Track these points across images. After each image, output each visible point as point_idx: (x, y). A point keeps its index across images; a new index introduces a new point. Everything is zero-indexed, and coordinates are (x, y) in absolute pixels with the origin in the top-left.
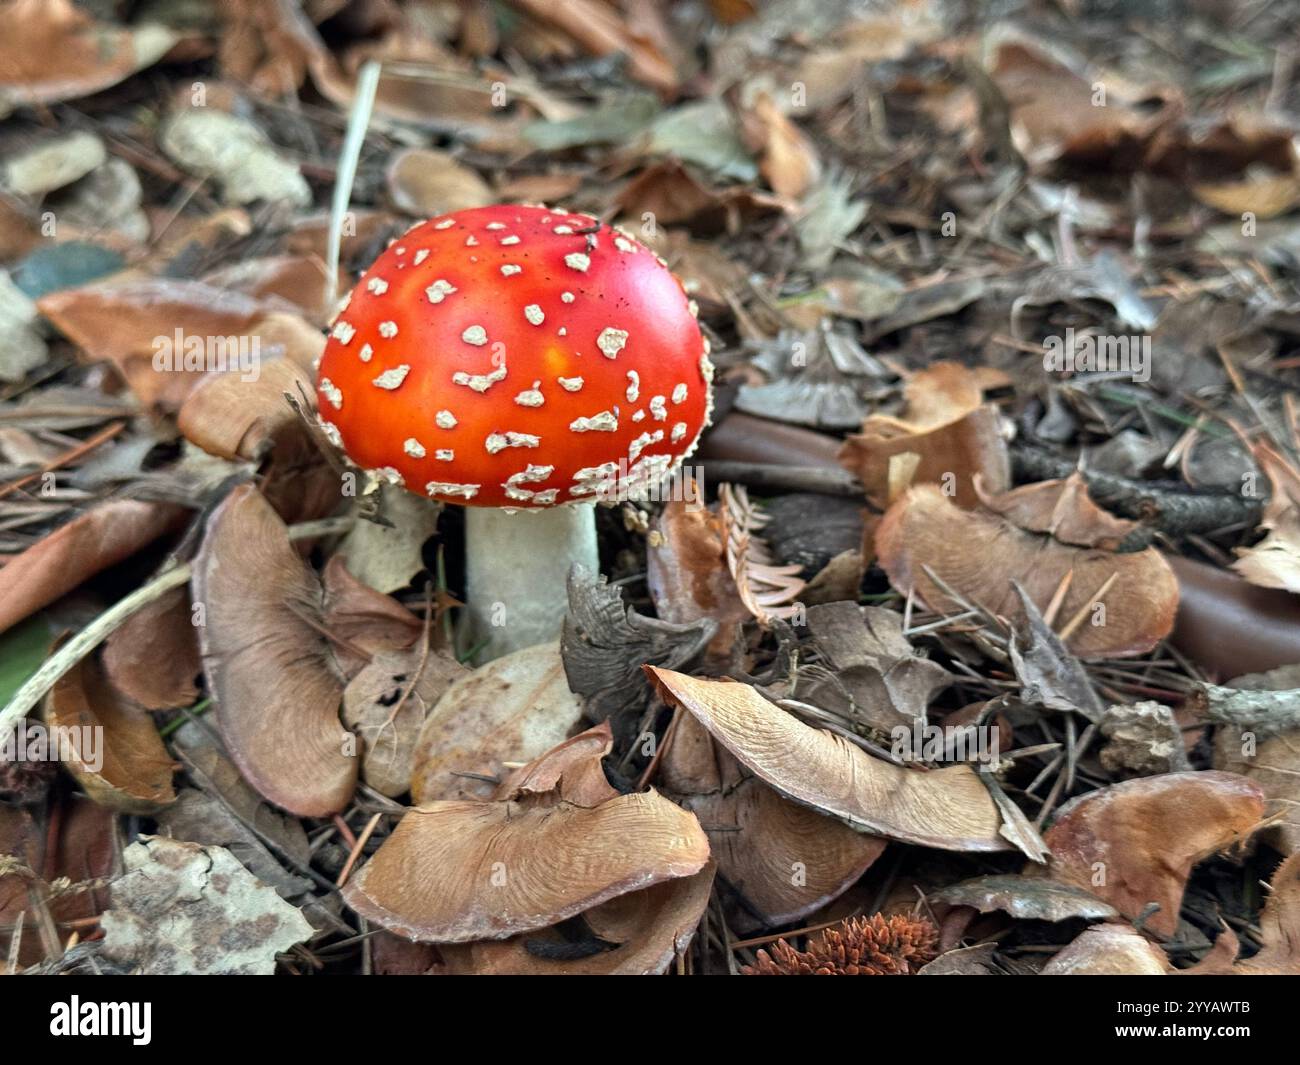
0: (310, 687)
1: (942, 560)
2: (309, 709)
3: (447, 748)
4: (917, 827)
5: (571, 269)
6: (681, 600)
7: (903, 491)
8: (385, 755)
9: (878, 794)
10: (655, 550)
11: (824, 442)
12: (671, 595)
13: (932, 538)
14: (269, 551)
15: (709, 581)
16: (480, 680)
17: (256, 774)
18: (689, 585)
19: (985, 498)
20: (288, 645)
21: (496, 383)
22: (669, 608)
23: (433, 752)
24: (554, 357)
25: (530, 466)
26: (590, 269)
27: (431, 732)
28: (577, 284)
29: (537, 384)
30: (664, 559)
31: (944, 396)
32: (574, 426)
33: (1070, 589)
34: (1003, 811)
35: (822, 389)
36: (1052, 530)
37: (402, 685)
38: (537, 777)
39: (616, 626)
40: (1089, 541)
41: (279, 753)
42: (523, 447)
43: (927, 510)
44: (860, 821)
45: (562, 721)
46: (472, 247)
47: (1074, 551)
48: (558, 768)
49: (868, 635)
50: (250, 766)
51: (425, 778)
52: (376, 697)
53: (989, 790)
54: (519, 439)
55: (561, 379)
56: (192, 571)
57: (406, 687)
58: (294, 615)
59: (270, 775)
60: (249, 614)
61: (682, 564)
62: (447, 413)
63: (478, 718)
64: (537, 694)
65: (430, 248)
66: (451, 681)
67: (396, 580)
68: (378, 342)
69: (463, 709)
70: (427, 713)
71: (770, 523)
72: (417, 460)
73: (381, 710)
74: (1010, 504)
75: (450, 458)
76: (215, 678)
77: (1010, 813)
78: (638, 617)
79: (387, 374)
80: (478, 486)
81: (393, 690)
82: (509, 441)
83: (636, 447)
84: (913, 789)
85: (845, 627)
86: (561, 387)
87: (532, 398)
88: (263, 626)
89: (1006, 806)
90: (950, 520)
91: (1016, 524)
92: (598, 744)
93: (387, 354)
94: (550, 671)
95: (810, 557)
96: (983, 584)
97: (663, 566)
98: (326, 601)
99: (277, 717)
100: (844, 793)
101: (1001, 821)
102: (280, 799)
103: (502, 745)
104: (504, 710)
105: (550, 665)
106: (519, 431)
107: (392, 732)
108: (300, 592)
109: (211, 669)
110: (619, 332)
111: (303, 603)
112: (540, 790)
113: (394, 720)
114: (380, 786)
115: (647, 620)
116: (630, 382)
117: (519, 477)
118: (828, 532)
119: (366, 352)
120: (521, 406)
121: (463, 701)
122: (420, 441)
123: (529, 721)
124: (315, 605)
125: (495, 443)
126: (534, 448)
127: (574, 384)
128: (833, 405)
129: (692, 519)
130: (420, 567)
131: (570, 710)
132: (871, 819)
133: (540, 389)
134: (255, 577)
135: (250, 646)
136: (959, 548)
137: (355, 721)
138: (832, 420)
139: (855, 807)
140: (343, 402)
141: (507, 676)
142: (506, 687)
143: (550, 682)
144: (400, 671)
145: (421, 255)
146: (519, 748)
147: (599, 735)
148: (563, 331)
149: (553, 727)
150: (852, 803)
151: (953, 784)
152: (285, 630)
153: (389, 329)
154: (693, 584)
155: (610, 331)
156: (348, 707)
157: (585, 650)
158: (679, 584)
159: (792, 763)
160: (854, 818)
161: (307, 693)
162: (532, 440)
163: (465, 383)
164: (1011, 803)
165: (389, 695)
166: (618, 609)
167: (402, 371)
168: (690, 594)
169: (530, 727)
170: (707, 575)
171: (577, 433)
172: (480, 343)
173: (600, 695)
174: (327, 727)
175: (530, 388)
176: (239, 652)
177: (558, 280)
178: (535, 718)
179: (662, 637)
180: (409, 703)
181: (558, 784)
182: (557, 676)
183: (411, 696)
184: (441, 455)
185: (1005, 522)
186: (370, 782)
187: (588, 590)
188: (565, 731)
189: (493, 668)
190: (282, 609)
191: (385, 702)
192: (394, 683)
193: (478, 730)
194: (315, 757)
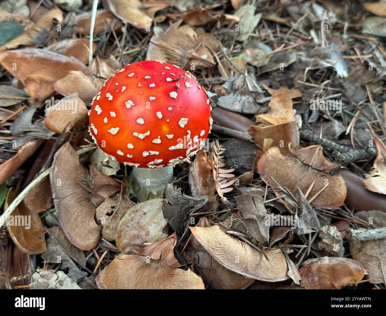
0: (86, 209)
1: (277, 172)
2: (86, 217)
3: (127, 233)
4: (264, 275)
5: (172, 98)
6: (198, 187)
7: (267, 150)
8: (108, 230)
9: (254, 265)
10: (191, 172)
11: (243, 119)
12: (195, 185)
13: (274, 165)
14: (73, 166)
15: (207, 180)
16: (137, 211)
17: (70, 236)
18: (201, 182)
19: (292, 151)
20: (79, 196)
21: (146, 137)
22: (195, 189)
23: (123, 233)
24: (165, 128)
25: (156, 160)
26: (177, 97)
27: (122, 226)
28: (173, 104)
29: (159, 137)
30: (194, 175)
31: (281, 104)
32: (170, 149)
33: (314, 185)
34: (289, 265)
35: (244, 98)
36: (311, 164)
38: (154, 253)
39: (179, 199)
40: (321, 169)
41: (77, 230)
42: (154, 155)
43: (274, 156)
44: (248, 276)
45: (161, 226)
46: (140, 87)
47: (317, 171)
48: (160, 250)
49: (254, 206)
50: (68, 233)
51: (120, 242)
52: (106, 213)
53: (285, 257)
54: (153, 153)
55: (167, 135)
56: (50, 171)
57: (115, 210)
58: (81, 186)
59: (74, 237)
60: (67, 186)
61: (199, 175)
62: (131, 144)
63: (136, 224)
64: (154, 216)
65: (127, 86)
66: (128, 208)
67: (112, 172)
68: (110, 118)
69: (132, 220)
70: (121, 218)
71: (225, 151)
72: (121, 156)
73: (107, 217)
74: (299, 153)
75: (131, 157)
76: (57, 205)
77: (291, 266)
78: (186, 195)
79: (113, 129)
80: (140, 164)
81: (111, 211)
82: (150, 153)
83: (188, 151)
84: (264, 262)
85: (246, 202)
86: (167, 138)
87: (158, 141)
88: (72, 190)
89: (290, 263)
90: (280, 159)
91: (300, 160)
92: (172, 240)
93: (113, 122)
94: (158, 209)
95: (237, 166)
96: (288, 180)
97: (193, 177)
98: (90, 179)
99: (76, 219)
100: (244, 266)
101: (288, 269)
102: (77, 245)
103: (143, 233)
104: (144, 221)
105: (158, 207)
106: (153, 150)
107: (110, 224)
108: (83, 178)
109: (56, 202)
110: (185, 119)
111: (83, 181)
112: (155, 259)
113: (111, 220)
114: (106, 238)
115: (188, 197)
116: (187, 134)
117: (152, 163)
118: (243, 157)
119: (106, 120)
120: (154, 143)
121: (132, 217)
122: (122, 151)
123: (152, 226)
124: (88, 181)
125: (145, 154)
126: (157, 155)
127: (171, 136)
128: (247, 104)
129: (203, 160)
130: (119, 168)
131: (164, 223)
132: (251, 274)
133: (160, 138)
134: (69, 174)
135: (68, 196)
136: (282, 169)
137: (99, 219)
138: (246, 111)
139: (247, 271)
140: (98, 133)
141: (145, 210)
142: (145, 214)
143: (158, 213)
144: (113, 205)
145: (124, 88)
146: (148, 235)
147: (173, 237)
148: (168, 120)
149: (158, 228)
150: (246, 270)
151: (275, 257)
152: (78, 191)
153: (113, 114)
154: (202, 181)
155: (183, 119)
156: (97, 214)
157: (169, 207)
158: (198, 182)
159: (230, 258)
160: (247, 275)
161: (85, 211)
162: (157, 153)
163: (137, 136)
164: (291, 261)
166: (180, 194)
167: (117, 129)
168: (201, 184)
169: (152, 228)
170: (206, 178)
171: (171, 151)
172: (142, 124)
173: (173, 218)
174: (91, 223)
175: (157, 138)
176: (64, 198)
177: (167, 103)
178: (153, 225)
179: (192, 202)
180: (116, 215)
181: (161, 256)
182: (160, 211)
183: (116, 213)
184: (128, 156)
185: (297, 160)
186: (103, 237)
187: (171, 191)
188: (162, 229)
189: (141, 207)
190: (77, 184)
191: (108, 214)
192: (111, 209)
193: (136, 228)
194: (87, 232)
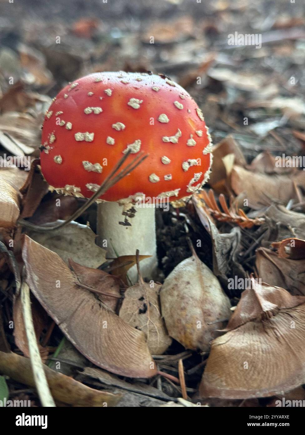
0: (111, 319)
3: (189, 317)
7: (233, 170)
8: (154, 335)
13: (248, 183)
16: (176, 285)
19: (247, 167)
20: (91, 303)
21: (180, 138)
23: (183, 322)
25: (195, 174)
37: (145, 301)
42: (194, 166)
43: (242, 175)
52: (137, 311)
54: (192, 162)
55: (197, 132)
58: (84, 288)
59: (124, 366)
63: (191, 300)
64: (201, 281)
69: (181, 299)
72: (156, 184)
73: (143, 316)
74: (254, 167)
75: (170, 178)
76: (68, 332)
79: (130, 145)
80: (179, 189)
81: (142, 306)
82: (189, 164)
86: (197, 135)
87: (192, 142)
93: (124, 137)
94: (197, 270)
98: (80, 280)
104: (196, 292)
106: (192, 158)
107: (152, 324)
108: (74, 278)
109: (65, 329)
113: (150, 318)
117: (192, 181)
119: (111, 140)
120: (190, 146)
122: (156, 174)
123: (209, 292)
125: (186, 166)
127: (200, 133)
133: (193, 138)
135: (77, 310)
140: (103, 169)
141: (185, 279)
142: (188, 283)
143: (201, 275)
144: (140, 296)
146: (215, 304)
148: (190, 111)
153: (119, 126)
162: (196, 162)
163: (169, 141)
165: (142, 308)
167: (138, 143)
169: (212, 294)
172: (168, 122)
175: (190, 138)
176: (73, 315)
178: (211, 290)
180: (151, 308)
182: (201, 271)
183: (150, 305)
184: (166, 178)
191: (142, 312)
192: (141, 302)
193: (194, 304)
194: (137, 348)
